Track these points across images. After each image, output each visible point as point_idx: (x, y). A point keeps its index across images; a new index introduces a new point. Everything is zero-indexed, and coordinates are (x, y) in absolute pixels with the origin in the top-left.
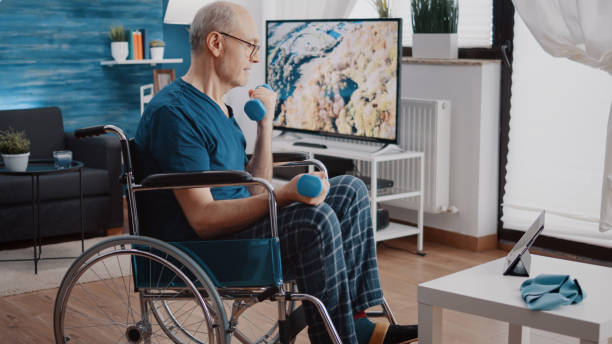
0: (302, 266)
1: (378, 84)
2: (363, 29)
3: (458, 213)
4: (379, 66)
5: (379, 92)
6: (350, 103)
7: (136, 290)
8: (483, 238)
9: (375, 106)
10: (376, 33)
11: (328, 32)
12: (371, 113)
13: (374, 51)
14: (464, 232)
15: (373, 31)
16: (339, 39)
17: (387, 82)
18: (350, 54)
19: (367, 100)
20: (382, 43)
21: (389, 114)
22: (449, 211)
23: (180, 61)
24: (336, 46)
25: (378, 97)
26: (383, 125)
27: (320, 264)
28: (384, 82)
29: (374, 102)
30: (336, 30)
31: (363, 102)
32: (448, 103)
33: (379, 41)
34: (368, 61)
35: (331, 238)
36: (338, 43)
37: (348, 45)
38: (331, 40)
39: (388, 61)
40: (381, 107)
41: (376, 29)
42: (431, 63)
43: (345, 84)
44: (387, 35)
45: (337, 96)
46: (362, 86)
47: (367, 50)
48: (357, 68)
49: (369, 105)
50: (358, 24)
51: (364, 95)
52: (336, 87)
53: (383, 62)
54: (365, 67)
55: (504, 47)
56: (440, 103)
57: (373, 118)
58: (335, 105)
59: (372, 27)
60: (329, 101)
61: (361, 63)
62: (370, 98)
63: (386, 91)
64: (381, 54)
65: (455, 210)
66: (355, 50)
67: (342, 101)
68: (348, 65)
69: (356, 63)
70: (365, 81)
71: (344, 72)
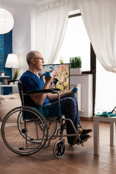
0: (67, 112)
1: (64, 80)
2: (60, 66)
3: (83, 112)
4: (64, 75)
5: (64, 81)
6: (56, 85)
7: (23, 120)
8: (90, 118)
9: (63, 85)
10: (63, 67)
11: (50, 68)
12: (62, 87)
13: (63, 72)
14: (85, 117)
15: (62, 67)
16: (53, 69)
17: (66, 79)
18: (56, 73)
19: (61, 84)
20: (65, 69)
21: (67, 87)
22: (81, 111)
23: (9, 77)
24: (52, 71)
25: (64, 83)
26: (65, 90)
27: (72, 111)
28: (65, 79)
29: (63, 84)
30: (52, 67)
31: (60, 84)
32: (80, 85)
33: (64, 69)
34: (61, 74)
35: (74, 105)
36: (53, 70)
37: (56, 70)
38: (51, 69)
39: (67, 74)
40: (65, 85)
41: (63, 66)
42: (75, 75)
43: (55, 80)
44: (66, 67)
45: (53, 83)
46: (59, 80)
47: (61, 72)
48: (58, 76)
49: (62, 85)
50: (58, 65)
51: (60, 82)
52: (52, 81)
53: (65, 74)
54: (60, 76)
55: (94, 71)
56: (78, 84)
57: (63, 88)
58: (52, 86)
59: (62, 66)
60: (50, 85)
61: (59, 75)
62: (62, 83)
63: (66, 81)
64: (64, 72)
65: (83, 111)
66: (58, 72)
67: (54, 85)
68: (56, 76)
69: (58, 75)
70: (60, 79)
71: (55, 77)
